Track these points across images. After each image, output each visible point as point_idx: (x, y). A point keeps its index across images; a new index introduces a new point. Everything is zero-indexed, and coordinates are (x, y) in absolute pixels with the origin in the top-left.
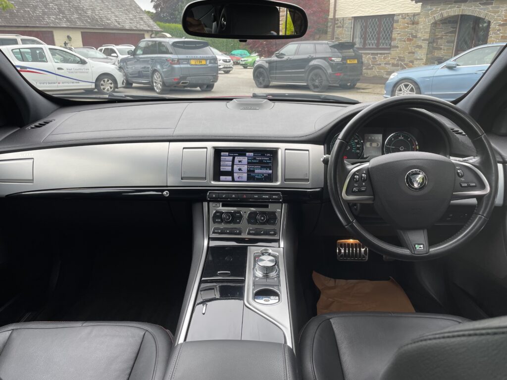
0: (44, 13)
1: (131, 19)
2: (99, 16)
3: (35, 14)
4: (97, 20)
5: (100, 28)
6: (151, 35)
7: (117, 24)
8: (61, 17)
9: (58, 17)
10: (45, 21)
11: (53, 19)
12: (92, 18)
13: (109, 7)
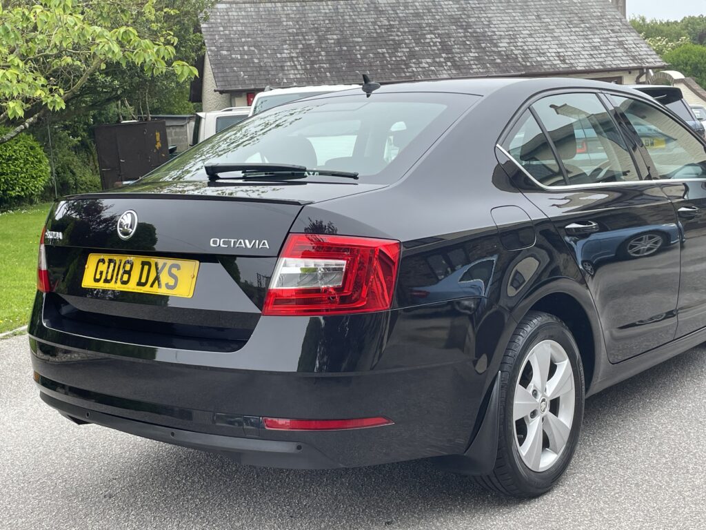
0: (412, 55)
1: (595, 48)
2: (523, 49)
3: (394, 59)
4: (517, 58)
5: (520, 73)
6: (638, 78)
7: (559, 62)
8: (442, 60)
9: (437, 60)
10: (410, 70)
11: (427, 66)
12: (507, 55)
13: (550, 27)
